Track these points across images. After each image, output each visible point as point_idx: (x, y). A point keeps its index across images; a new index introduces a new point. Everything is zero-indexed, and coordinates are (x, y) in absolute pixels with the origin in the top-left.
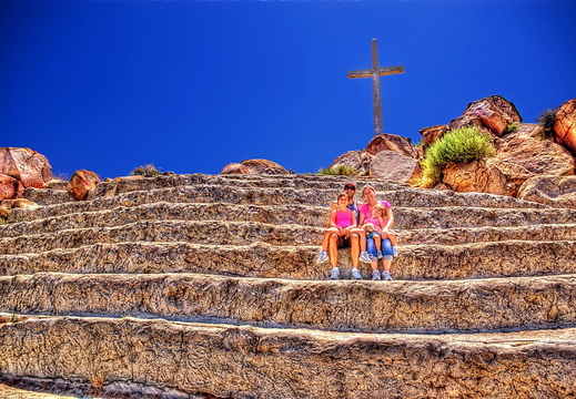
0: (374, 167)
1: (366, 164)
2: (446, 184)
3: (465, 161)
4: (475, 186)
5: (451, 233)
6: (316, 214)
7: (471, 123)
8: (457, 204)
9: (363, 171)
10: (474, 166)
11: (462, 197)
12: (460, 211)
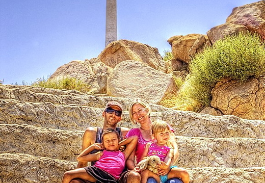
0: (113, 82)
1: (101, 78)
2: (217, 109)
3: (243, 78)
4: (255, 113)
5: (247, 174)
6: (52, 140)
7: (237, 32)
8: (243, 135)
9: (96, 87)
10: (253, 86)
11: (249, 125)
12: (252, 145)
